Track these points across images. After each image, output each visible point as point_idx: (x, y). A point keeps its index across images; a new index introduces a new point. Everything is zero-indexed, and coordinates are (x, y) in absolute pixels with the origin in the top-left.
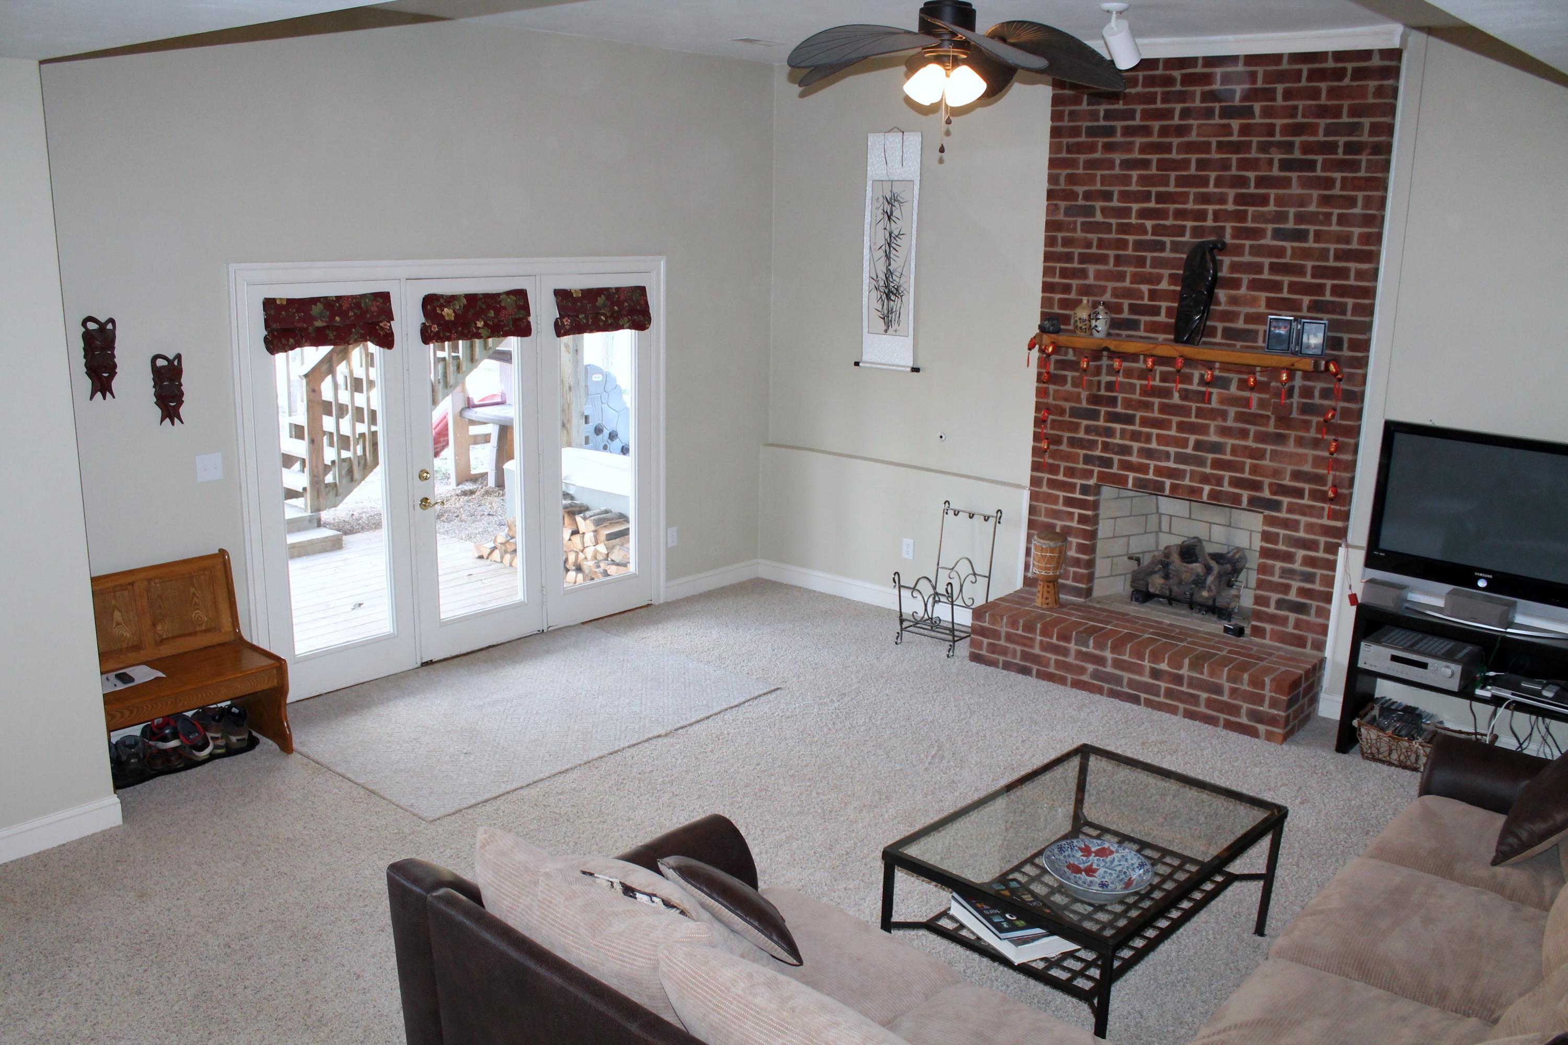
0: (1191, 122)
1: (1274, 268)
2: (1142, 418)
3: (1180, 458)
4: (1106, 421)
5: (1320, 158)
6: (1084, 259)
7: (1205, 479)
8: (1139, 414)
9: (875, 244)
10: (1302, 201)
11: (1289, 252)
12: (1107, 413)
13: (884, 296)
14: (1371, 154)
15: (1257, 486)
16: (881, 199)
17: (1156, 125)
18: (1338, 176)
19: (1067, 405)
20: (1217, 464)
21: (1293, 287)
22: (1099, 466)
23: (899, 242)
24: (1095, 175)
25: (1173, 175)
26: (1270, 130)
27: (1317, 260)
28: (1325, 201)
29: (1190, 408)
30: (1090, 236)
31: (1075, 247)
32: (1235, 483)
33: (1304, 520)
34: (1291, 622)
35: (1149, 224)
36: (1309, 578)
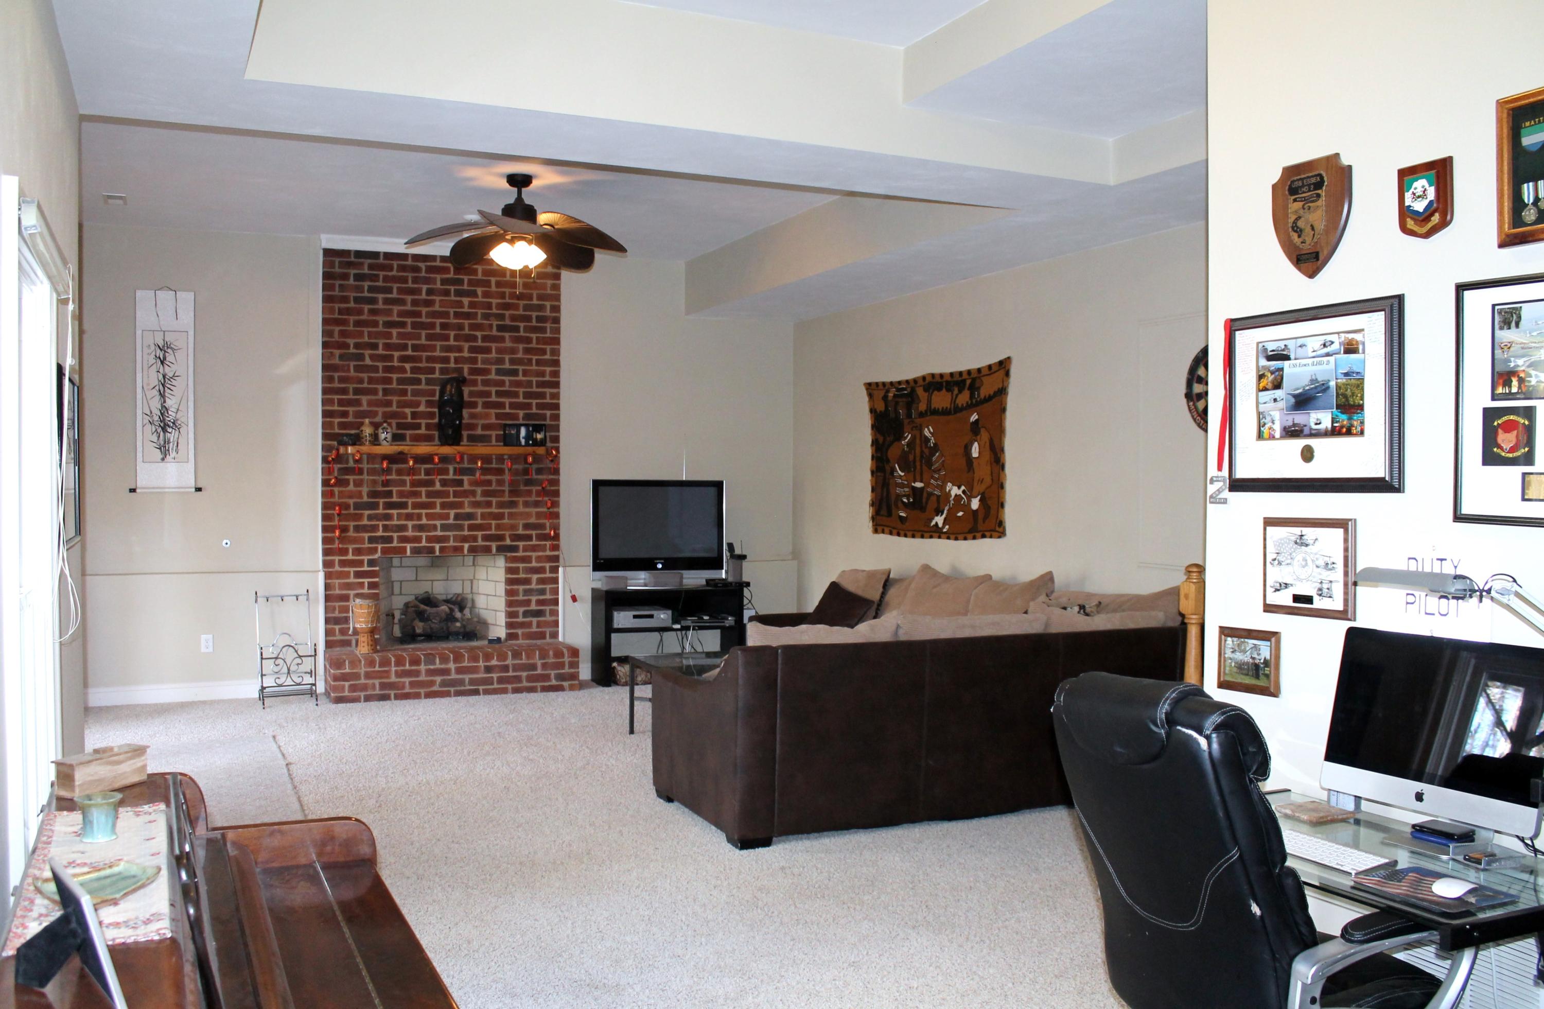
0: (434, 297)
1: (499, 394)
2: (413, 503)
3: (444, 528)
4: (384, 509)
5: (522, 325)
6: (357, 391)
7: (465, 539)
8: (410, 501)
9: (148, 384)
10: (513, 351)
11: (507, 383)
12: (385, 503)
13: (160, 430)
14: (552, 323)
15: (501, 538)
16: (153, 347)
17: (409, 298)
18: (534, 336)
19: (351, 502)
20: (472, 528)
21: (512, 406)
22: (382, 543)
23: (174, 383)
24: (363, 332)
25: (424, 333)
26: (489, 306)
27: (526, 388)
28: (527, 351)
29: (449, 492)
30: (361, 375)
31: (350, 383)
32: (486, 538)
33: (534, 554)
34: (534, 624)
35: (408, 366)
36: (542, 592)
